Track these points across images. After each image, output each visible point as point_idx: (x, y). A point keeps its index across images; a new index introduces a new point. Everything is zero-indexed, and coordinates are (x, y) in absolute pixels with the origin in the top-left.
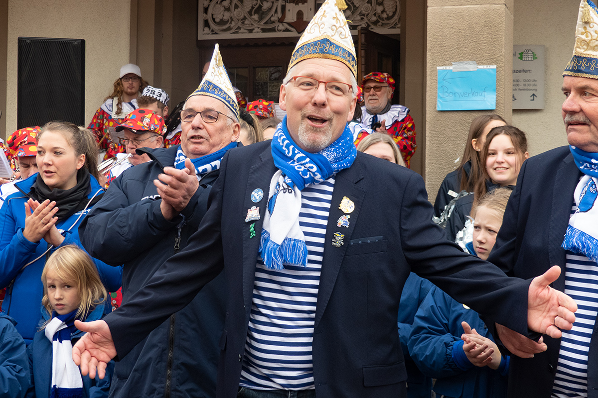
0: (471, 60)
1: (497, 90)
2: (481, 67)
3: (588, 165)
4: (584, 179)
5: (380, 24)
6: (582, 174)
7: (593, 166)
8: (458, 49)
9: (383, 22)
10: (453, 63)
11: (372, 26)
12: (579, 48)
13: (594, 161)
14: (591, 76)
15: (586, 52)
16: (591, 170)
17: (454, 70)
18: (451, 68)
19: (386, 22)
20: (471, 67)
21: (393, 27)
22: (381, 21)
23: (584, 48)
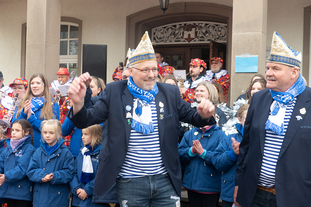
0: (248, 53)
1: (258, 65)
2: (252, 56)
3: (276, 97)
4: (275, 102)
5: (220, 39)
6: (273, 100)
7: (278, 97)
8: (244, 49)
9: (221, 38)
10: (242, 55)
11: (217, 40)
12: (273, 51)
13: (278, 95)
14: (278, 63)
15: (275, 53)
16: (277, 99)
17: (242, 57)
18: (241, 56)
19: (222, 38)
20: (249, 56)
21: (224, 40)
22: (220, 38)
23: (275, 52)
